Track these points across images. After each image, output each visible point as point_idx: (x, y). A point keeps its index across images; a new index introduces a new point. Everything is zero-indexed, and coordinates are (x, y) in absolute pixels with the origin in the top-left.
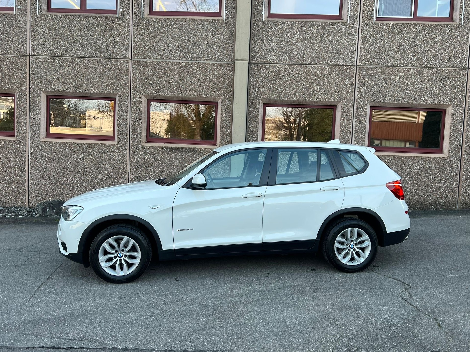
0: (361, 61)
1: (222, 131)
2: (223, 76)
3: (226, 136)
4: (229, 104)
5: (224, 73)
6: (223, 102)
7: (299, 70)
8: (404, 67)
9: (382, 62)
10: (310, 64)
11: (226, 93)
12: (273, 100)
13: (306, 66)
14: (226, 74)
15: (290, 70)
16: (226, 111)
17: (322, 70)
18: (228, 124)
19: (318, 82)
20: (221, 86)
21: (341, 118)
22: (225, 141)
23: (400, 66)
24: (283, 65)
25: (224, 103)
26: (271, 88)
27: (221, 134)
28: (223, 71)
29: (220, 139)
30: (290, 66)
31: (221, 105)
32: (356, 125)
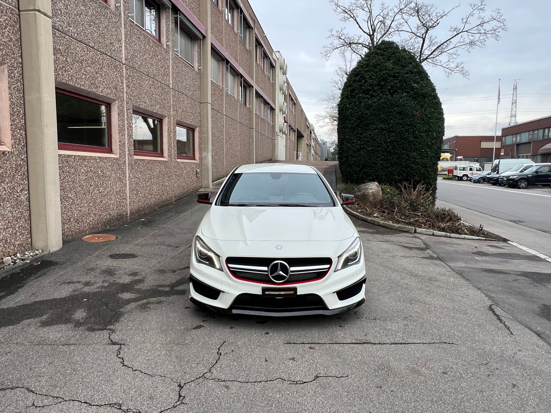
0: (126, 60)
1: (14, 121)
2: (6, 27)
3: (20, 131)
4: (18, 77)
5: (7, 22)
6: (10, 71)
7: (86, 52)
8: (146, 75)
9: (136, 66)
10: (93, 48)
11: (13, 58)
12: (66, 84)
13: (91, 49)
14: (10, 24)
15: (79, 48)
16: (15, 87)
17: (103, 59)
18: (20, 111)
19: (101, 73)
20: (5, 44)
21: (119, 118)
22: (19, 137)
23: (145, 74)
24: (72, 39)
25: (12, 75)
26: (63, 67)
27: (11, 125)
28: (6, 18)
29: (12, 134)
30: (78, 43)
31: (9, 77)
32: (128, 128)
